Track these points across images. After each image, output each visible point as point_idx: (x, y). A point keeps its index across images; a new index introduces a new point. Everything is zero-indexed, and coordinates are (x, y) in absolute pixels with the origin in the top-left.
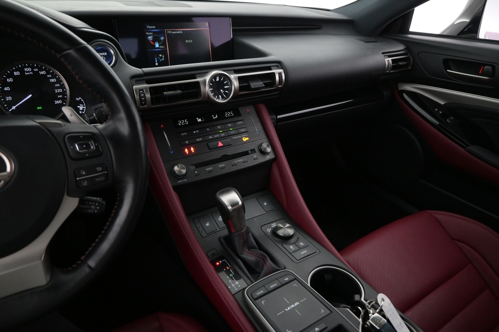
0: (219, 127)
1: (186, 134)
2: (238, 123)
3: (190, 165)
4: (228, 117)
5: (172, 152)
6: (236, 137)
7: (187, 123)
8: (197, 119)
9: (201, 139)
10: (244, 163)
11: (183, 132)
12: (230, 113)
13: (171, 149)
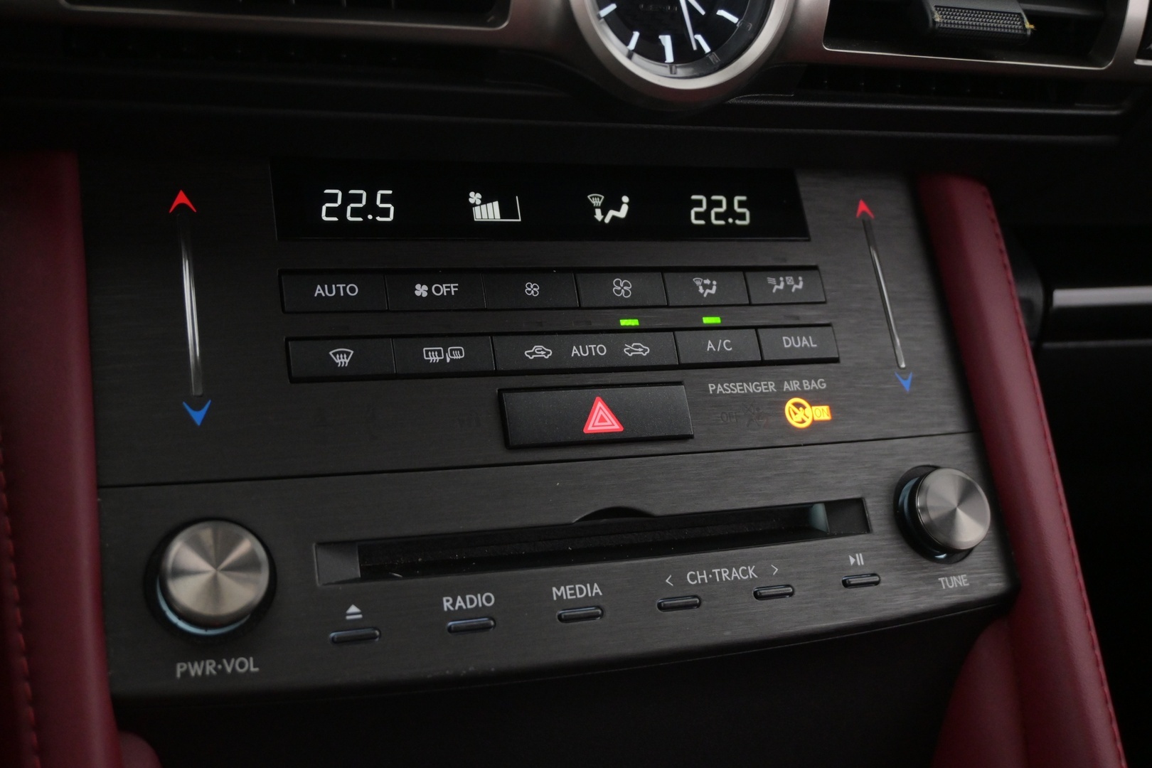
0: (622, 288)
1: (350, 290)
2: (771, 281)
3: (322, 544)
4: (709, 232)
5: (198, 416)
6: (737, 388)
7: (385, 212)
8: (475, 198)
9: (455, 354)
10: (757, 596)
11: (330, 276)
12: (730, 204)
13: (196, 390)
